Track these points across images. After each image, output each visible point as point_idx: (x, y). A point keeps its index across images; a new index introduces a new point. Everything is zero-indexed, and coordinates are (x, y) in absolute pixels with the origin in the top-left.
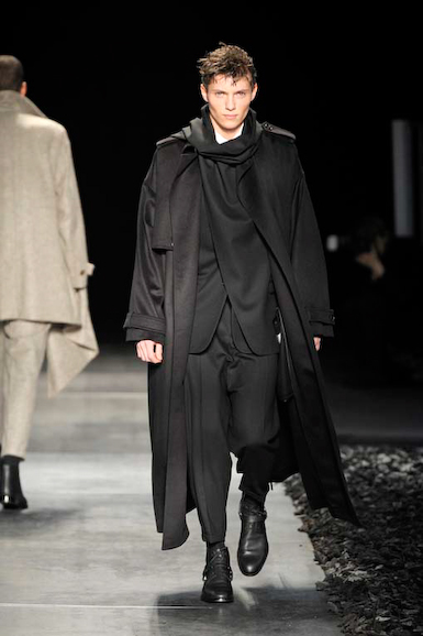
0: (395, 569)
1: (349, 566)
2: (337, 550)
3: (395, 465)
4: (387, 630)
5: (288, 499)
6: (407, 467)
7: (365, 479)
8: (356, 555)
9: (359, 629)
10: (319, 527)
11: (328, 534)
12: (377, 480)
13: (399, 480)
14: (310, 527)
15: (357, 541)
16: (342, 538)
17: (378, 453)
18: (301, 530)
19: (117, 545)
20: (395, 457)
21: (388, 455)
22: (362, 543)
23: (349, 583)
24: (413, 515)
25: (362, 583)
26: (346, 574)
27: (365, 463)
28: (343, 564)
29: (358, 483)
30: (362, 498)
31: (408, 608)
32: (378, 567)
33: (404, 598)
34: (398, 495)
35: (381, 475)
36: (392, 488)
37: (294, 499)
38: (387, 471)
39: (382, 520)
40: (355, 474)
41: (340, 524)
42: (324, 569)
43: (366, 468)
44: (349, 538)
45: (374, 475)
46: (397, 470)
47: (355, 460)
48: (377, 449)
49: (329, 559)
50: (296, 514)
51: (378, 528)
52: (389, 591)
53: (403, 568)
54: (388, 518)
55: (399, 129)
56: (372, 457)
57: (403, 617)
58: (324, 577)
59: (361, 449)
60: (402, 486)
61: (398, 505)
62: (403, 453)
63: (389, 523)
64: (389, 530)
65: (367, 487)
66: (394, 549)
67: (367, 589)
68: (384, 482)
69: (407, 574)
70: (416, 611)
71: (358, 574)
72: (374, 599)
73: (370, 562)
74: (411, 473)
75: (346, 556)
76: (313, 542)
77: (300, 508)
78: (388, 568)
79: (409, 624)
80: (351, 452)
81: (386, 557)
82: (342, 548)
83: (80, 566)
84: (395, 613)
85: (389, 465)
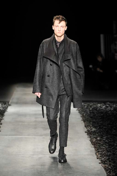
0: (101, 128)
1: (92, 128)
2: (89, 124)
3: (101, 106)
4: (100, 141)
5: (79, 114)
6: (104, 107)
7: (95, 109)
8: (93, 125)
9: (94, 141)
10: (86, 119)
11: (87, 121)
12: (98, 110)
13: (102, 109)
14: (84, 119)
15: (93, 122)
16: (90, 122)
17: (98, 104)
18: (82, 120)
19: (43, 124)
20: (102, 105)
21: (100, 104)
22: (95, 123)
23: (92, 131)
24: (105, 117)
25: (94, 131)
26: (91, 129)
27: (95, 106)
28: (91, 127)
29: (94, 110)
30: (94, 113)
31: (104, 136)
32: (98, 128)
33: (103, 134)
34: (102, 113)
35: (98, 109)
36: (101, 111)
37: (80, 113)
38: (100, 107)
39: (99, 118)
40: (93, 108)
41: (90, 119)
42: (87, 128)
43: (95, 107)
44: (92, 122)
45: (97, 109)
46: (102, 107)
47: (93, 105)
48: (97, 103)
49: (88, 126)
50: (81, 117)
51: (98, 120)
52: (100, 133)
53: (103, 128)
54: (100, 117)
55: (102, 36)
56: (97, 105)
57: (103, 138)
58: (86, 130)
59: (94, 103)
60: (103, 111)
61: (102, 115)
62: (103, 104)
63: (100, 119)
64: (100, 120)
65: (95, 111)
66: (101, 124)
67: (95, 132)
68: (99, 110)
69: (104, 129)
70: (106, 137)
71: (94, 129)
72: (97, 134)
73: (96, 127)
74: (105, 108)
75: (91, 126)
76: (84, 123)
77: (82, 115)
78: (100, 128)
79: (104, 140)
80: (92, 104)
81: (100, 126)
82: (90, 124)
83: (35, 128)
84: (101, 138)
85: (100, 106)
